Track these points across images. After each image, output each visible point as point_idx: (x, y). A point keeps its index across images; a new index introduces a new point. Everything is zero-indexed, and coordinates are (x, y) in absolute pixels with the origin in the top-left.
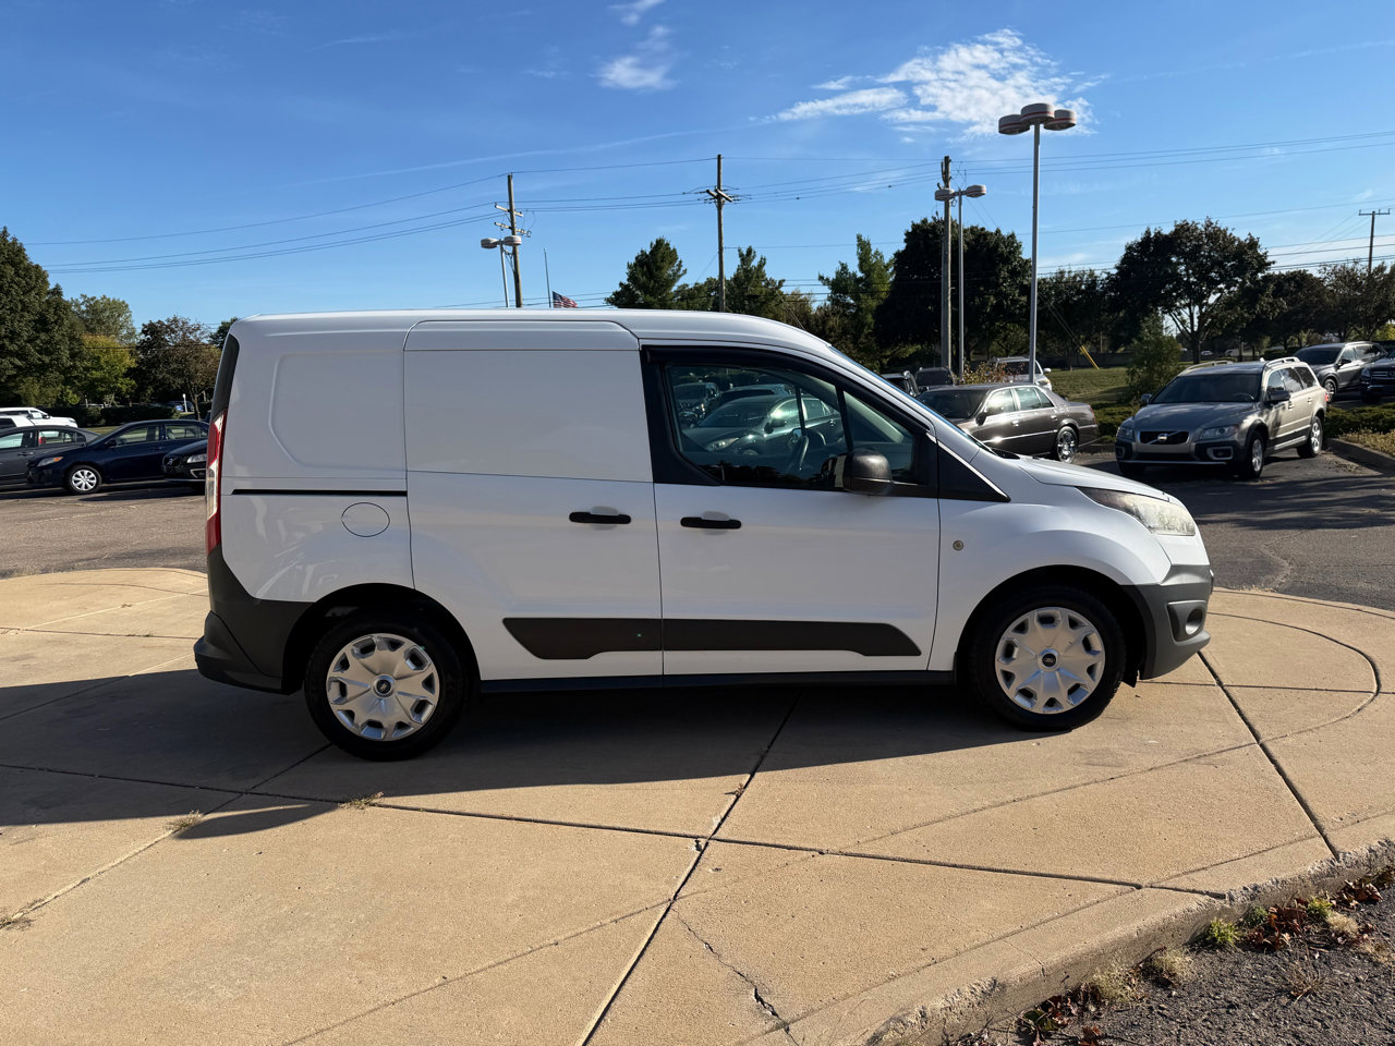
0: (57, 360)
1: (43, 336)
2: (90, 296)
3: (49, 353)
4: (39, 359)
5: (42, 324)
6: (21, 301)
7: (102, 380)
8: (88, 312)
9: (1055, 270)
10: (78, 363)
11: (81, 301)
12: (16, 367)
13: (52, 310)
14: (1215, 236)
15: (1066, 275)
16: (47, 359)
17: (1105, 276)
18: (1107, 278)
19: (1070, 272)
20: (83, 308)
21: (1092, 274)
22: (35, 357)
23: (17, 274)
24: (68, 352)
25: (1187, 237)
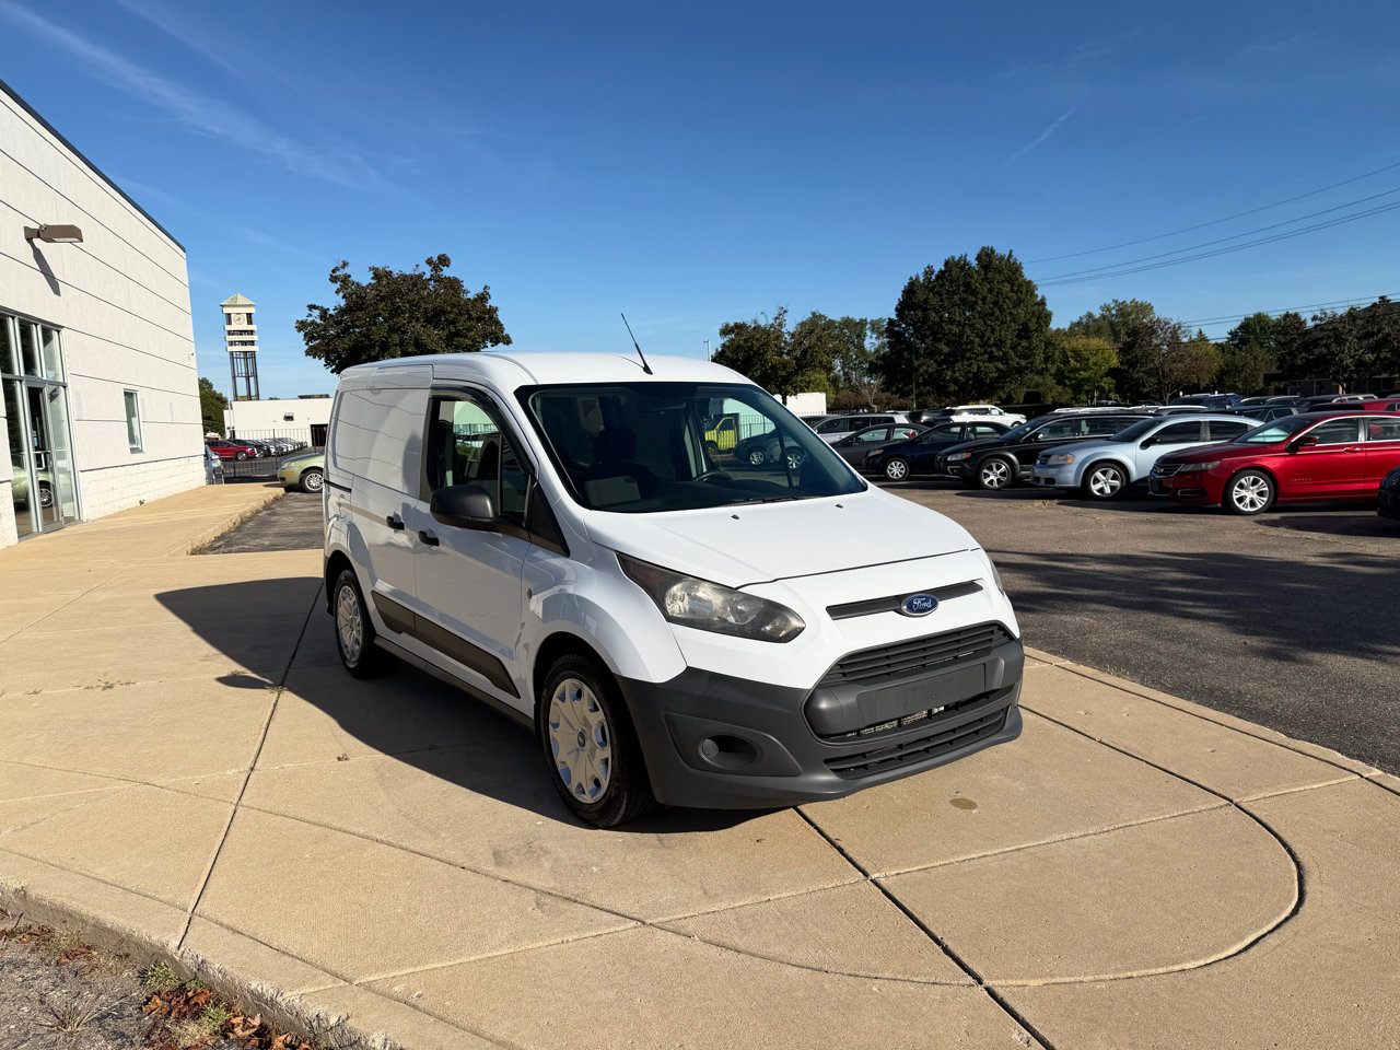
0: (1032, 363)
1: (1024, 343)
2: (1120, 301)
3: (1025, 357)
4: (1018, 363)
5: (1025, 332)
6: (1010, 314)
7: (1088, 380)
8: (1117, 315)
10: (1049, 366)
11: (1112, 306)
12: (998, 369)
13: (1034, 320)
16: (1023, 363)
20: (1114, 312)
22: (1015, 361)
23: (1012, 290)
24: (1042, 355)
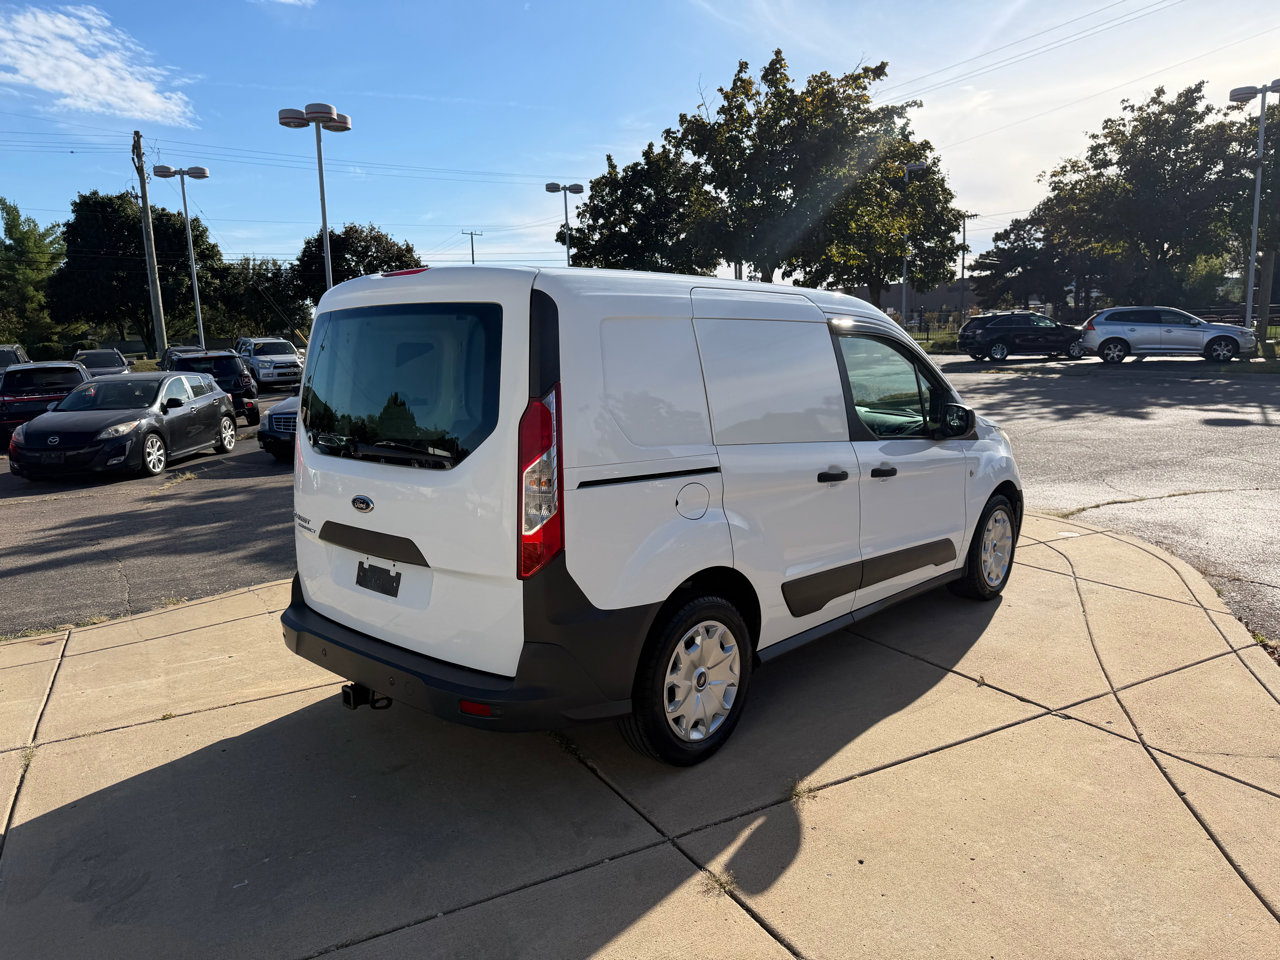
9: (241, 257)
14: (379, 239)
15: (252, 263)
17: (289, 266)
18: (291, 268)
19: (254, 260)
21: (275, 263)
25: (356, 238)
